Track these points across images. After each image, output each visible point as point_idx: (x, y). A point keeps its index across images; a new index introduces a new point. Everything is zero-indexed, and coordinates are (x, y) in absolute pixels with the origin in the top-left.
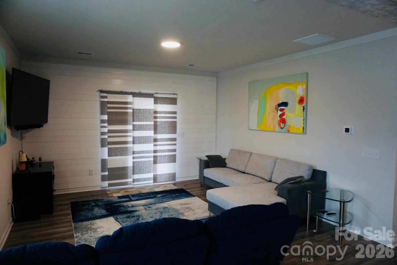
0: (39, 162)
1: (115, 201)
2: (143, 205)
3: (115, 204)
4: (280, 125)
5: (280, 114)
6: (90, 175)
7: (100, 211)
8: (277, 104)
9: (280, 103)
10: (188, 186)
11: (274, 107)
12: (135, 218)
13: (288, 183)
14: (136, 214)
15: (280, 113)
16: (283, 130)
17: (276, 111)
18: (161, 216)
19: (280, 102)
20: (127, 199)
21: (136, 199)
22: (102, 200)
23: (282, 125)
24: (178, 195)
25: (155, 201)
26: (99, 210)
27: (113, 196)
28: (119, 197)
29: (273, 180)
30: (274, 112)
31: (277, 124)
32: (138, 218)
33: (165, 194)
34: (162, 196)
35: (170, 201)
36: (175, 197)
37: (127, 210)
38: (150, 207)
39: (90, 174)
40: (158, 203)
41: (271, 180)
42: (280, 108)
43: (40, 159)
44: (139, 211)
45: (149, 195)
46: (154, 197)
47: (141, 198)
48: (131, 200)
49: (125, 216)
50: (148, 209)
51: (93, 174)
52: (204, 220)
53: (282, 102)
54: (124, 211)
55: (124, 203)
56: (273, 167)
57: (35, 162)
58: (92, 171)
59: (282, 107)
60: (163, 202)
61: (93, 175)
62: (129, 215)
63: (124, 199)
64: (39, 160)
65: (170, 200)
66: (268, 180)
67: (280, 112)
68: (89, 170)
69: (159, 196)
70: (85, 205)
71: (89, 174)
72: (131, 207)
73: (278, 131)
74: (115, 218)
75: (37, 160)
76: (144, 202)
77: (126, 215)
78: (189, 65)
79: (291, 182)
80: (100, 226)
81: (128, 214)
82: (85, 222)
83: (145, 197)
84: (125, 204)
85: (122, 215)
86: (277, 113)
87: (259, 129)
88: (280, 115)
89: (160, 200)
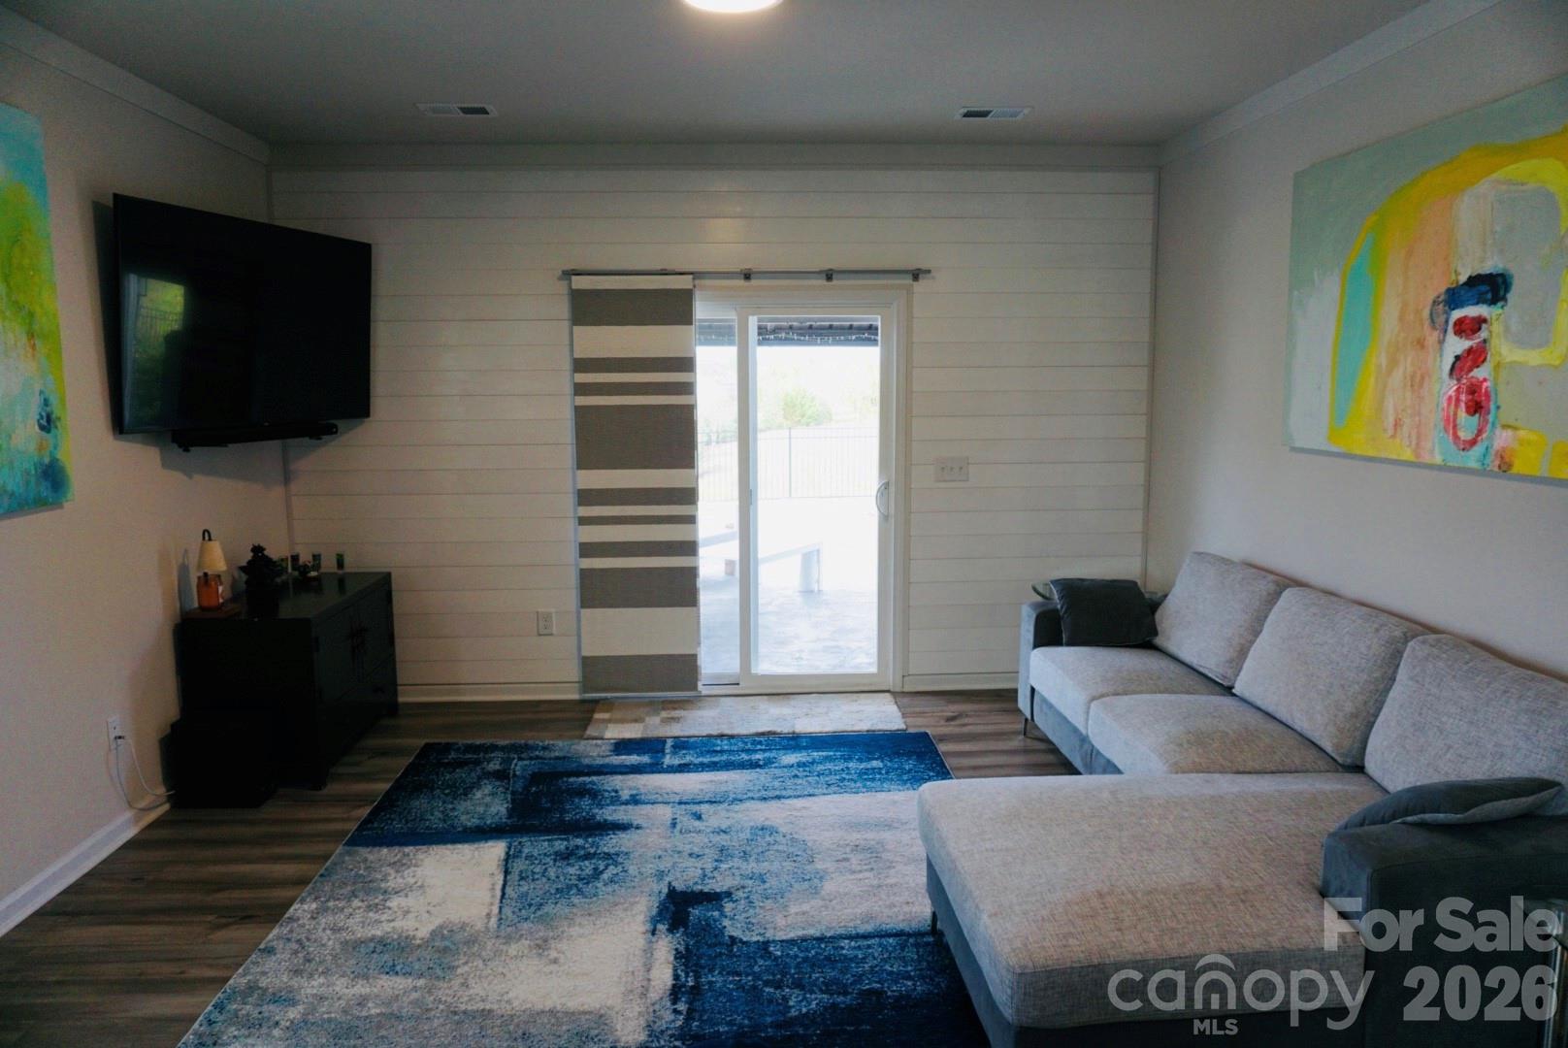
0: (335, 570)
1: (586, 761)
2: (684, 799)
3: (572, 780)
4: (1451, 424)
5: (1459, 352)
6: (540, 635)
7: (487, 805)
8: (1443, 289)
9: (1463, 279)
10: (966, 720)
11: (1426, 313)
12: (588, 867)
13: (1410, 819)
14: (611, 843)
15: (1456, 345)
16: (1472, 459)
17: (1432, 337)
18: (705, 876)
19: (1457, 273)
20: (645, 759)
21: (680, 765)
22: (545, 748)
23: (1467, 424)
24: (881, 765)
25: (751, 784)
26: (488, 799)
27: (602, 739)
28: (622, 746)
29: (1371, 766)
30: (1421, 344)
31: (1434, 417)
32: (601, 868)
33: (824, 754)
34: (800, 765)
35: (813, 795)
36: (855, 777)
37: (594, 816)
38: (699, 817)
39: (542, 631)
40: (753, 798)
41: (1359, 763)
42: (1457, 314)
43: (340, 564)
44: (638, 827)
45: (747, 751)
46: (761, 763)
47: (706, 760)
48: (656, 768)
49: (560, 845)
50: (686, 822)
51: (554, 632)
52: (891, 940)
53: (1470, 278)
54: (577, 821)
55: (610, 778)
56: (1381, 687)
57: (313, 574)
58: (547, 617)
59: (1472, 311)
60: (778, 797)
61: (551, 635)
62: (580, 841)
63: (633, 759)
64: (336, 566)
65: (816, 791)
66: (1340, 760)
67: (1457, 338)
68: (537, 612)
69: (791, 758)
70: (461, 764)
71: (538, 630)
72: (626, 803)
73: (1438, 460)
74: (511, 853)
75: (329, 565)
76: (702, 783)
77: (565, 843)
78: (967, 115)
79: (1428, 817)
80: (419, 884)
81: (577, 837)
82: (385, 851)
83: (724, 757)
84: (617, 781)
85: (549, 840)
86: (1441, 349)
87: (1334, 449)
88: (1457, 358)
89: (776, 784)
